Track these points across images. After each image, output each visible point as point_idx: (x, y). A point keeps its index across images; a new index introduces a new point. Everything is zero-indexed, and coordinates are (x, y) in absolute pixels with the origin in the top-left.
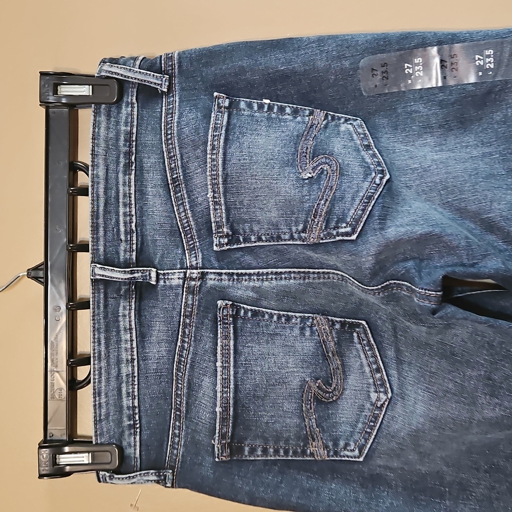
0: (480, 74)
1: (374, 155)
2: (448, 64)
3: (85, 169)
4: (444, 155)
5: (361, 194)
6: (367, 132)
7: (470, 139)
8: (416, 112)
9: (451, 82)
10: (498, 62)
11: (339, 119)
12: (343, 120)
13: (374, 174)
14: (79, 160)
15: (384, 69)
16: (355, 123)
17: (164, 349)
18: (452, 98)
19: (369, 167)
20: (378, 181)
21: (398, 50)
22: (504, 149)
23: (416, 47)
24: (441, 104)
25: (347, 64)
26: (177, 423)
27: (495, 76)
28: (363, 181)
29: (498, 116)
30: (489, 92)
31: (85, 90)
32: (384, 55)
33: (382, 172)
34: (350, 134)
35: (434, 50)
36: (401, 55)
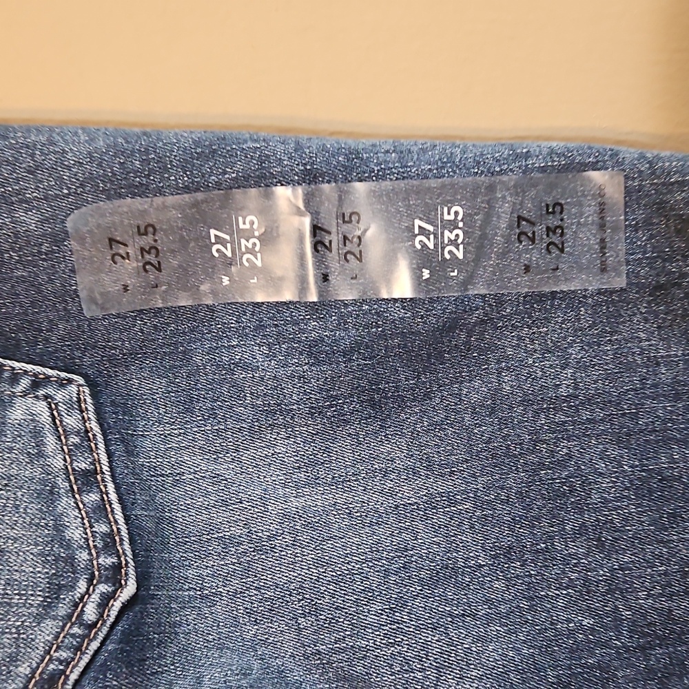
0: (426, 274)
2: (334, 239)
4: (318, 499)
5: (24, 669)
7: (394, 450)
8: (246, 367)
9: (347, 294)
10: (478, 244)
11: (15, 378)
12: (25, 383)
13: (82, 586)
15: (147, 241)
16: (59, 396)
18: (346, 338)
19: (71, 560)
20: (90, 613)
21: (187, 189)
22: (487, 488)
23: (243, 182)
24: (315, 352)
25: (30, 220)
27: (465, 284)
28: (39, 619)
29: (475, 391)
30: (450, 327)
32: (138, 203)
33: (115, 576)
34: (37, 434)
35: (286, 196)
36: (196, 204)
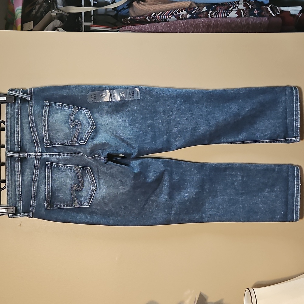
0: (121, 98)
1: (92, 120)
2: (112, 95)
3: (4, 122)
4: (112, 120)
5: (87, 132)
6: (90, 113)
7: (119, 116)
8: (104, 108)
9: (114, 100)
10: (126, 95)
11: (82, 109)
12: (83, 110)
13: (91, 126)
14: (1, 119)
15: (95, 96)
16: (86, 111)
17: (29, 177)
18: (114, 104)
19: (90, 124)
20: (92, 128)
21: (98, 91)
22: (128, 119)
23: (103, 90)
24: (111, 106)
25: (84, 94)
26: (34, 199)
27: (125, 99)
28: (88, 128)
29: (127, 110)
30: (124, 103)
31: (4, 99)
32: (94, 92)
33: (94, 125)
34: (85, 114)
35: (108, 91)
36: (99, 92)
